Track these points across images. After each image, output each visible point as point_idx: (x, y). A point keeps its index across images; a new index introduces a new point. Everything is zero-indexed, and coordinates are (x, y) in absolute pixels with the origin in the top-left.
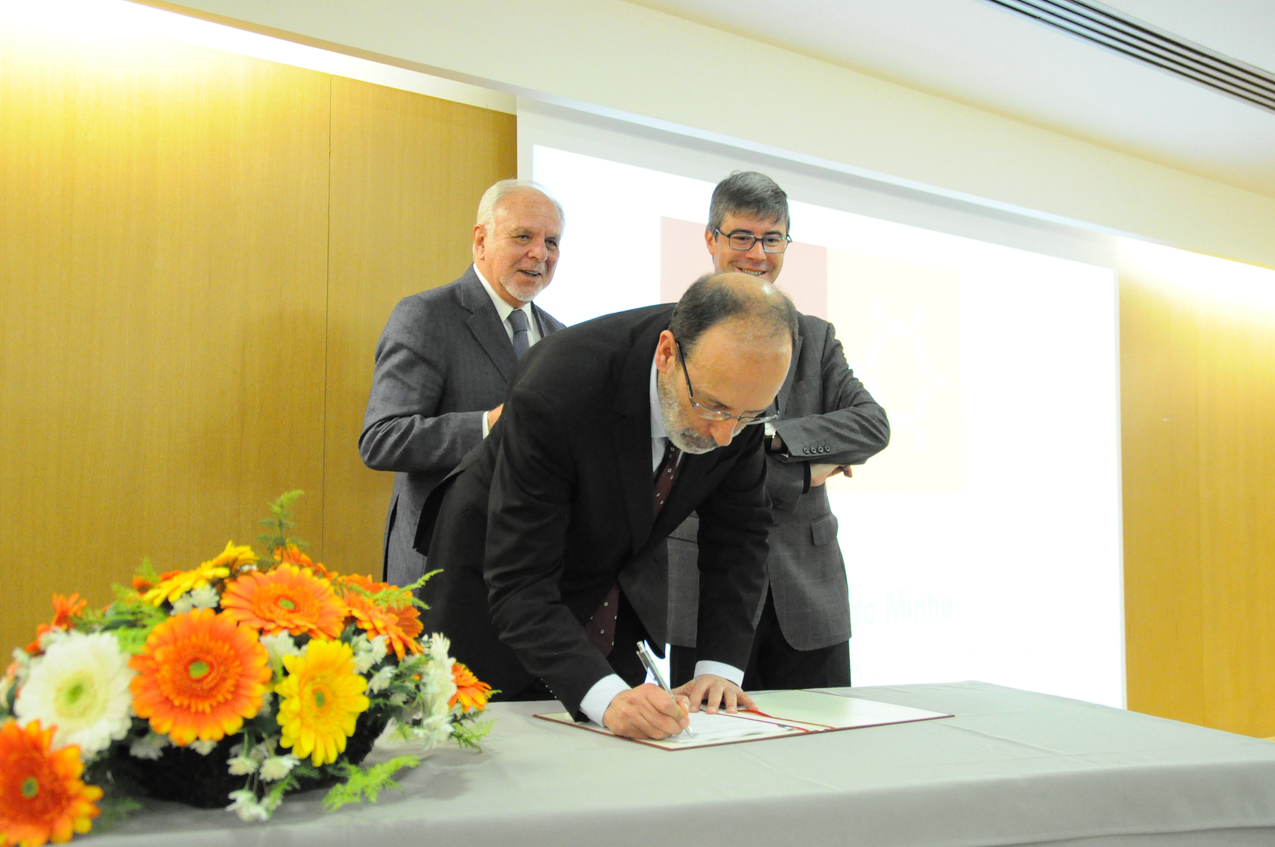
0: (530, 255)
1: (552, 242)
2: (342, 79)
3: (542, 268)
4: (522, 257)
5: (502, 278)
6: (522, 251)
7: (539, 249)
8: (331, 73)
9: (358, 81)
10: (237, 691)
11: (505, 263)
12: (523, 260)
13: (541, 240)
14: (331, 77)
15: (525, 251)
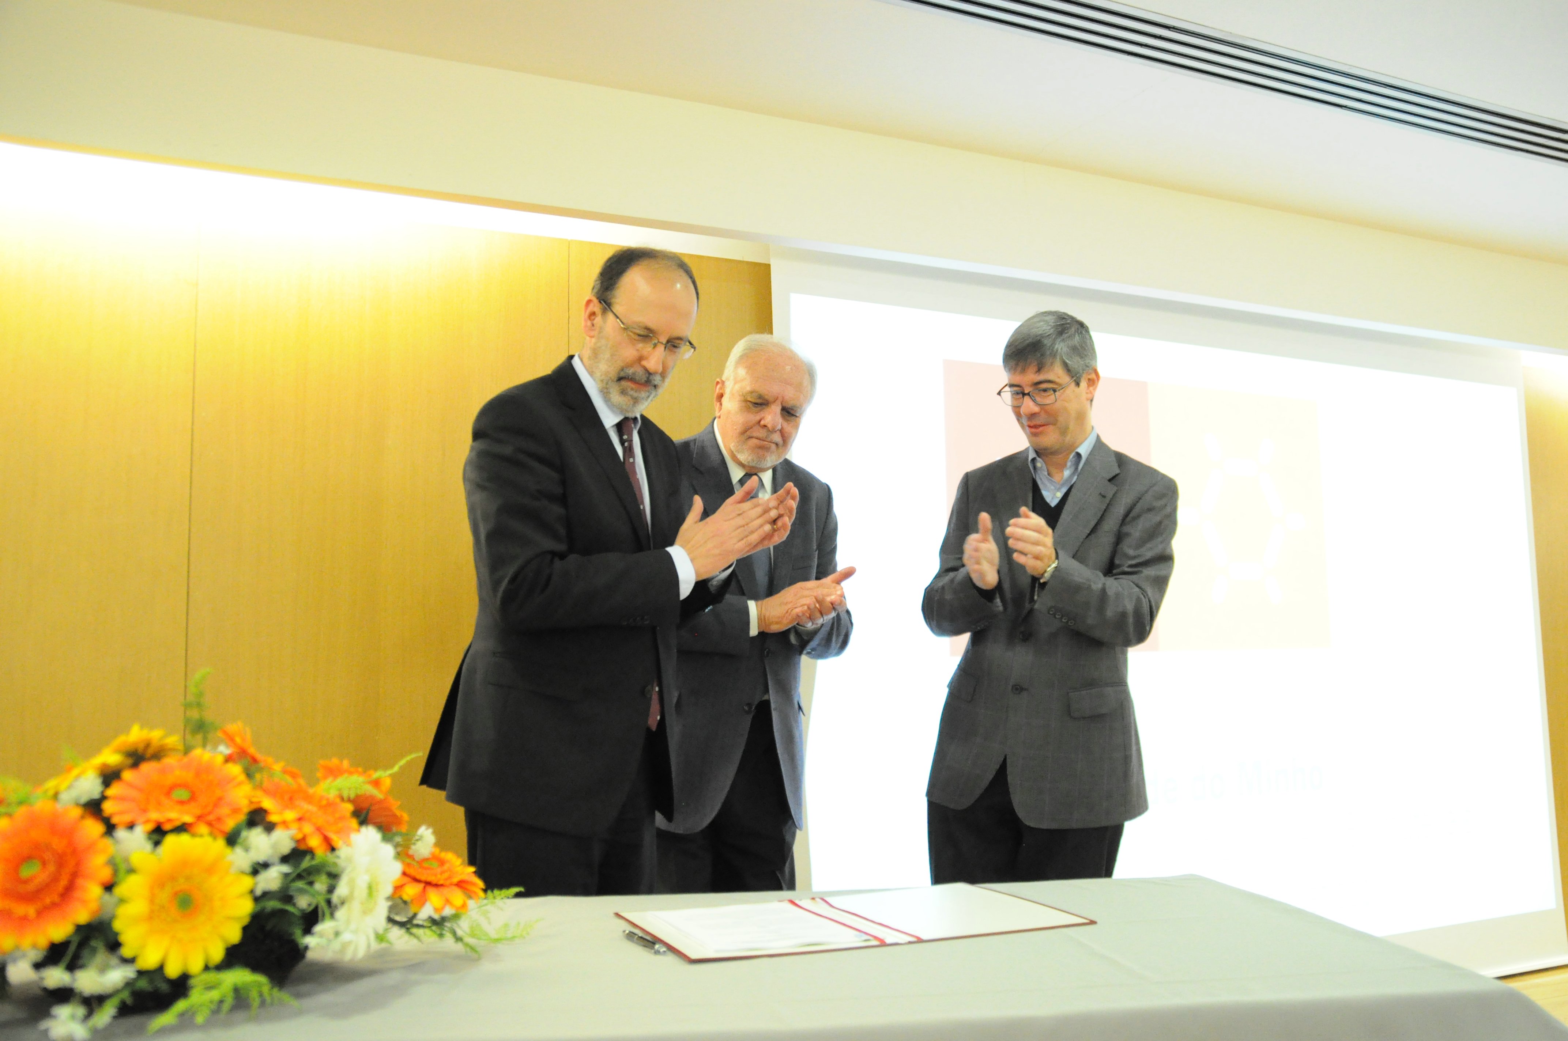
0: (762, 423)
1: (790, 413)
2: (581, 243)
3: (777, 438)
4: (754, 425)
5: (733, 445)
6: (755, 418)
7: (772, 416)
8: (569, 239)
9: (598, 244)
10: (68, 892)
11: (736, 429)
12: (754, 428)
13: (776, 409)
14: (569, 243)
15: (758, 418)
